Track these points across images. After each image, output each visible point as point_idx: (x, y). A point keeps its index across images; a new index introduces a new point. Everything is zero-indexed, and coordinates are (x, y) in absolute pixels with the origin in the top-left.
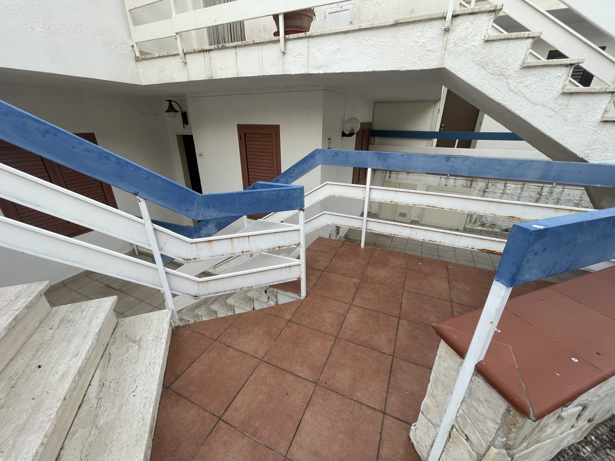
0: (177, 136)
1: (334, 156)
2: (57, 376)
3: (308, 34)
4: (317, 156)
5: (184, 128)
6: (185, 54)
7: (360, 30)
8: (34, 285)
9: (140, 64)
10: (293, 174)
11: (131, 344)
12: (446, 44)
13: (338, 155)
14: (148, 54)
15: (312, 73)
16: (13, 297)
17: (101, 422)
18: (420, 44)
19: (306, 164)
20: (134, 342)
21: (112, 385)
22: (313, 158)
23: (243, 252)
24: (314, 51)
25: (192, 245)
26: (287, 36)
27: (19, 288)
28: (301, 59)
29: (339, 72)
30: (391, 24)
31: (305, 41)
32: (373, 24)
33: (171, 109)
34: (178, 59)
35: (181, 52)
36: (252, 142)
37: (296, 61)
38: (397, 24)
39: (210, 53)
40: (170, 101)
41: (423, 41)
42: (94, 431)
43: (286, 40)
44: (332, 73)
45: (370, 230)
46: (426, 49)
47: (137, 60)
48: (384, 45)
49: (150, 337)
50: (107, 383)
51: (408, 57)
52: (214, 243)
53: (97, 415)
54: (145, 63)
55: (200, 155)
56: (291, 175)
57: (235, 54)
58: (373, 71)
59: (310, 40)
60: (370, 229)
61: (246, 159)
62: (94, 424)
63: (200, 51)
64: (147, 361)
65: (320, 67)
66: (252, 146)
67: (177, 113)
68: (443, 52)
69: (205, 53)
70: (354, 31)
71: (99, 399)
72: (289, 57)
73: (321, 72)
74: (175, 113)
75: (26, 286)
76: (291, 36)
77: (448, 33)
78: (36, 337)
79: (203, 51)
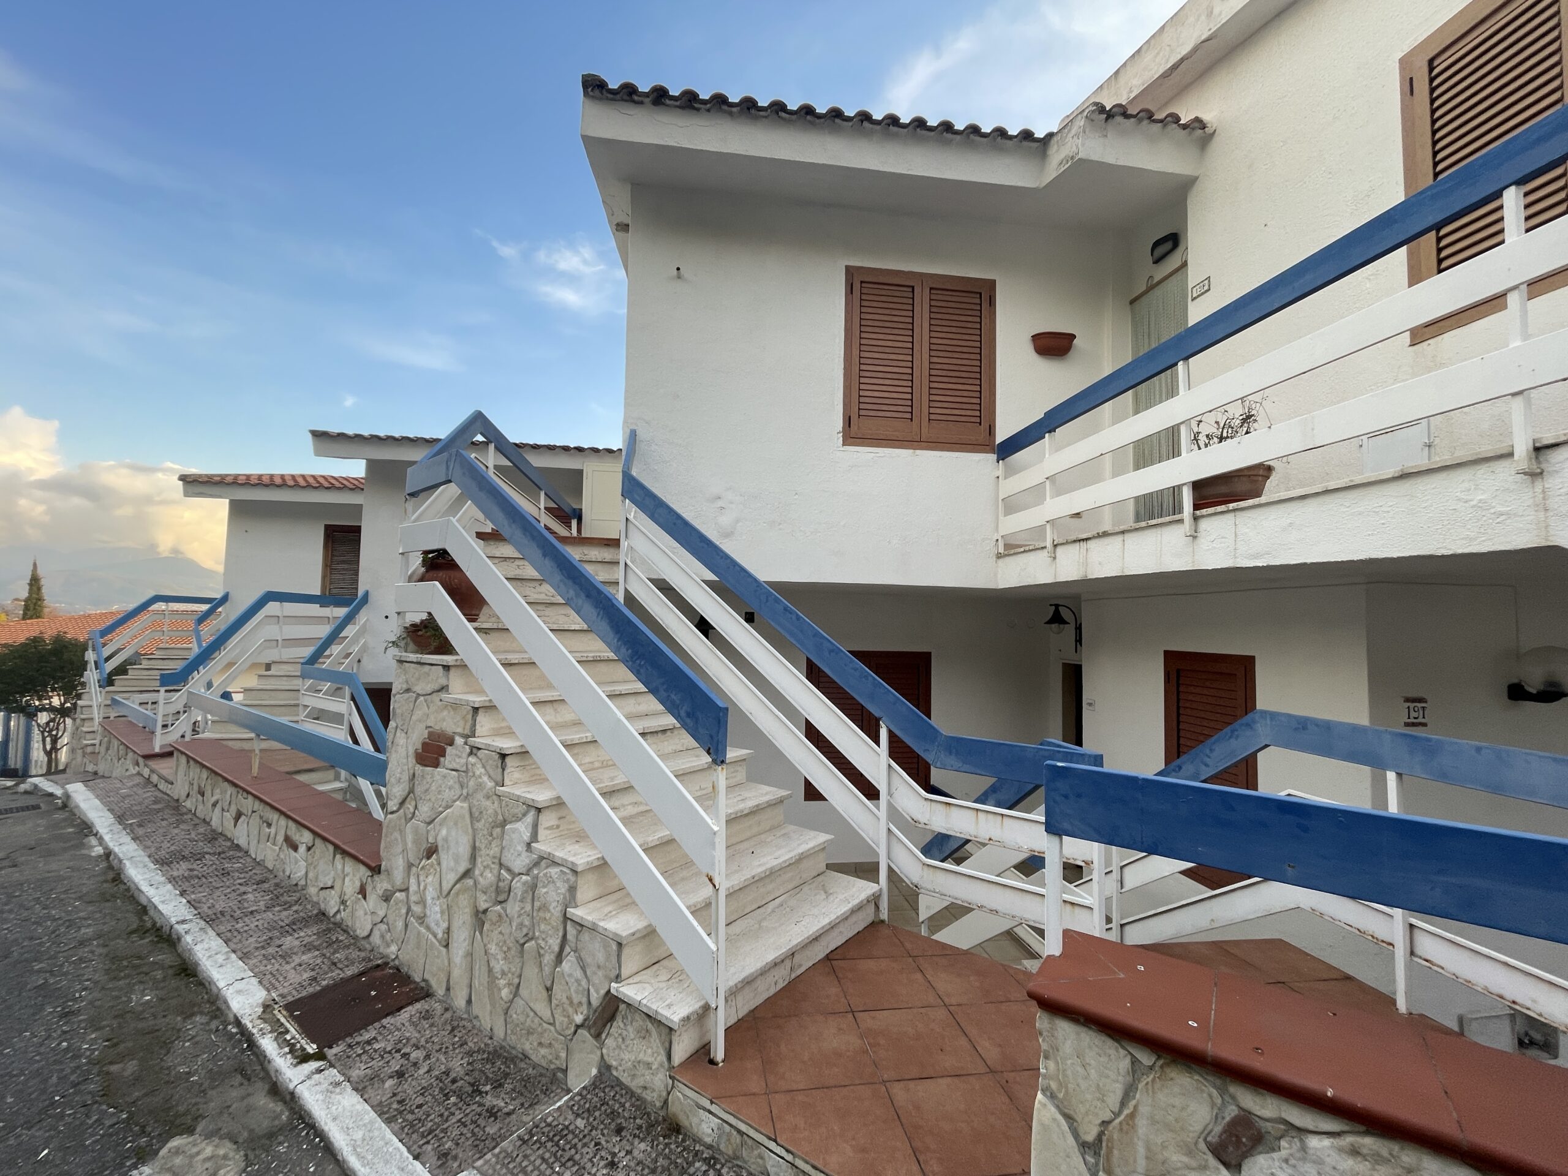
0: (1064, 665)
1: (1296, 729)
2: (758, 863)
3: (1263, 499)
4: (1259, 725)
5: (1076, 652)
6: (1055, 546)
7: (1327, 492)
8: (781, 791)
9: (1000, 561)
10: (1209, 757)
11: (822, 892)
12: (1544, 499)
13: (1307, 729)
14: (1020, 546)
15: (1244, 566)
16: (765, 792)
17: (764, 924)
18: (1472, 503)
19: (1236, 739)
20: (826, 892)
21: (788, 909)
22: (1252, 728)
23: (990, 839)
24: (1247, 530)
25: (925, 803)
26: (1198, 513)
27: (772, 789)
28: (1223, 545)
29: (1295, 562)
30: (1390, 476)
31: (1231, 516)
32: (1352, 481)
33: (1057, 619)
34: (1044, 553)
35: (1049, 544)
36: (1192, 689)
37: (1215, 548)
38: (1404, 476)
39: (1089, 542)
40: (1057, 606)
41: (1479, 498)
42: (757, 926)
43: (1196, 519)
44: (1281, 566)
45: (1427, 961)
46: (1492, 511)
47: (999, 556)
48: (1388, 512)
49: (841, 897)
50: (785, 906)
51: (1449, 529)
52: (953, 808)
53: (765, 919)
54: (1008, 560)
55: (1090, 704)
56: (1207, 760)
57: (1121, 542)
58: (1370, 559)
59: (1238, 514)
60: (1429, 958)
61: (1175, 723)
62: (760, 922)
63: (1075, 541)
64: (823, 911)
65: (1256, 556)
66: (1191, 697)
67: (1066, 626)
68: (1542, 515)
69: (1082, 543)
70: (1317, 494)
71: (773, 911)
72: (1204, 542)
73: (1261, 565)
74: (1062, 626)
75: (775, 789)
76: (1204, 511)
77: (1543, 479)
78: (763, 836)
79: (1080, 541)
